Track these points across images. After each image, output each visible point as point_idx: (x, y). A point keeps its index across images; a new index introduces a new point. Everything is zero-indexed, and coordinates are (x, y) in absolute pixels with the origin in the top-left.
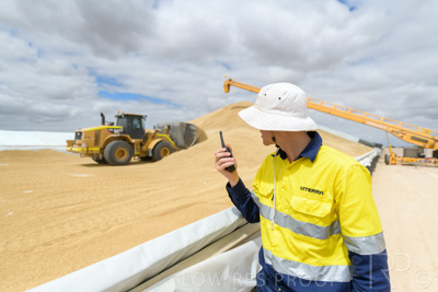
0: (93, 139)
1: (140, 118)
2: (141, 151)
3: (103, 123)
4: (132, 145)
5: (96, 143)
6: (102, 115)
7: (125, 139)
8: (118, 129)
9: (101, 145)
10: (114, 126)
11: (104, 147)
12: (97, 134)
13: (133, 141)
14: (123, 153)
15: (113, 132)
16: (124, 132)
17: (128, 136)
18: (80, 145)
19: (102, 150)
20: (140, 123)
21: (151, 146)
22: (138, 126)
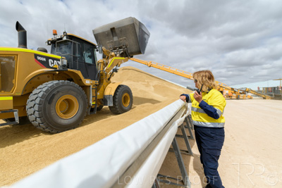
2: (96, 100)
3: (23, 42)
4: (85, 88)
6: (18, 27)
7: (72, 78)
10: (49, 54)
11: (26, 95)
13: (87, 82)
15: (45, 64)
17: (79, 73)
22: (88, 61)
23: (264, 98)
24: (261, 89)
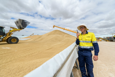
23: (106, 41)
24: (105, 38)
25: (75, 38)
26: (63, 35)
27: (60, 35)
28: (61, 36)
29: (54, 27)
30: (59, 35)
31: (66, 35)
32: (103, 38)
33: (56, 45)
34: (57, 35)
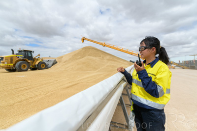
0: (10, 60)
1: (31, 52)
2: (32, 65)
3: (13, 53)
4: (28, 63)
5: (11, 62)
6: (12, 50)
7: (24, 60)
8: (21, 56)
9: (14, 63)
10: (19, 55)
12: (12, 58)
13: (29, 61)
14: (24, 66)
15: (19, 58)
16: (24, 58)
17: (27, 59)
18: (4, 63)
19: (14, 65)
20: (31, 54)
21: (37, 63)
23: (183, 68)
24: (181, 62)
25: (125, 62)
26: (103, 57)
27: (96, 56)
28: (97, 59)
29: (83, 39)
30: (94, 58)
31: (108, 57)
32: (178, 62)
33: (86, 78)
34: (89, 57)
